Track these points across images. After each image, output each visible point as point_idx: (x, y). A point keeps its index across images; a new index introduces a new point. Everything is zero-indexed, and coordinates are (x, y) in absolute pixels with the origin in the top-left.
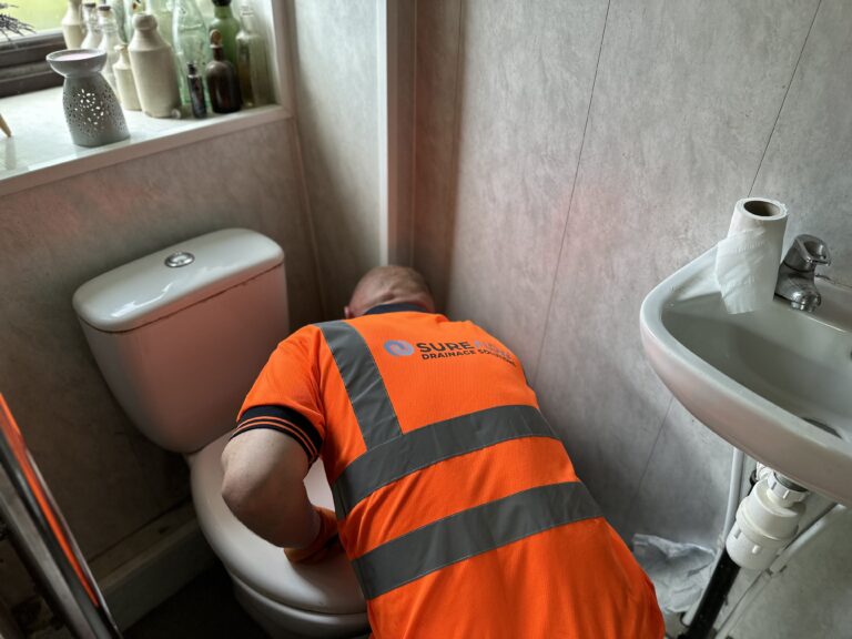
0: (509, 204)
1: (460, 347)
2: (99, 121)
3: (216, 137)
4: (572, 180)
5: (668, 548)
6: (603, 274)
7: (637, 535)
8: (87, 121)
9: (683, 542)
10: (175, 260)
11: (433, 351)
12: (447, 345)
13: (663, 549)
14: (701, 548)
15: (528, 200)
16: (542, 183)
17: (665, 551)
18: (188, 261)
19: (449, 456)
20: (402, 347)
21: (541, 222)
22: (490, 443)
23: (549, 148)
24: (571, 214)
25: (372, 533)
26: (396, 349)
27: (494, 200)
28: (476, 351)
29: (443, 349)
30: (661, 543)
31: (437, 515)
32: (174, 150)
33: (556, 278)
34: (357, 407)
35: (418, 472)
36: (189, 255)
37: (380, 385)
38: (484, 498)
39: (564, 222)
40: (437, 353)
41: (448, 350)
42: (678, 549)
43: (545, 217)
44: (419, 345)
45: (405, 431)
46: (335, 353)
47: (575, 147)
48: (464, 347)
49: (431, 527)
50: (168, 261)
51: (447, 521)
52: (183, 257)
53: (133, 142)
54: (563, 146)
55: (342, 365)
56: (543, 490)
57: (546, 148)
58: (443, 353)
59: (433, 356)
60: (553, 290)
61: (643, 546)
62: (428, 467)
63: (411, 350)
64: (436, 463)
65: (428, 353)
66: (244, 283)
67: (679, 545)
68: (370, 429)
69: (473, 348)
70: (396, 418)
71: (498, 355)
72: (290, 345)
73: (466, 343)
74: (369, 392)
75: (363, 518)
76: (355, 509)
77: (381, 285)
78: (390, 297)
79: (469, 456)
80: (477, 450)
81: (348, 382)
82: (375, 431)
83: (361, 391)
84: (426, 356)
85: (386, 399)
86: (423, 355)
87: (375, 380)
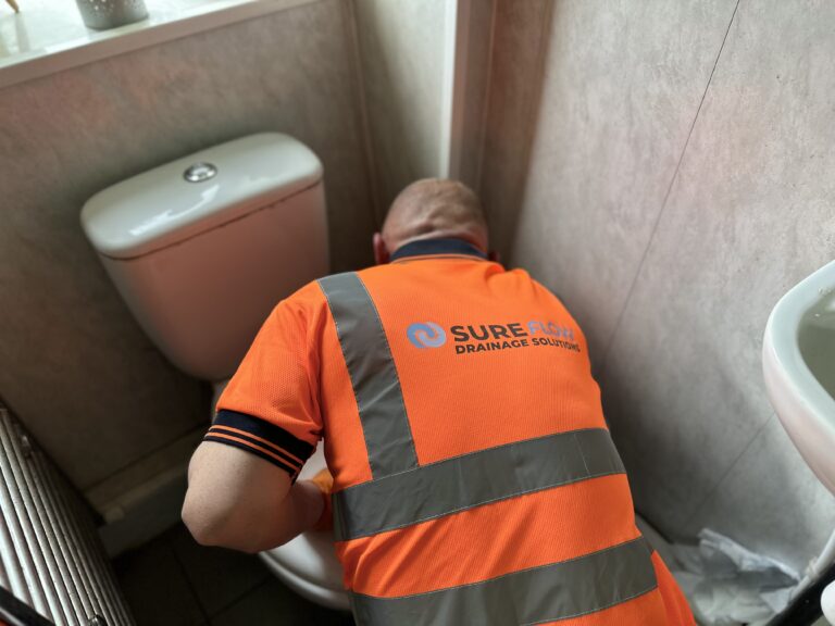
0: (606, 127)
1: (509, 332)
4: (697, 104)
5: (741, 558)
6: (720, 234)
7: (707, 531)
9: (761, 553)
10: (196, 172)
12: (492, 328)
13: (735, 559)
14: (784, 567)
15: (631, 123)
16: (653, 104)
17: (737, 562)
18: (210, 174)
19: (477, 503)
20: (432, 335)
21: (646, 155)
22: (533, 487)
23: (670, 56)
24: (688, 150)
25: (371, 580)
26: (422, 336)
27: (587, 119)
28: (529, 341)
29: (486, 336)
30: (734, 550)
31: (450, 581)
32: (200, 35)
33: (655, 229)
34: (365, 417)
35: (433, 522)
36: (211, 167)
37: (397, 392)
39: (677, 159)
40: (476, 343)
41: (491, 339)
43: (652, 150)
44: (453, 330)
45: (423, 463)
46: (342, 339)
47: (707, 58)
48: (514, 331)
49: (441, 594)
50: (188, 173)
51: (462, 592)
52: (204, 170)
53: (152, 23)
54: (690, 55)
55: (352, 356)
56: (593, 558)
57: (666, 55)
58: (484, 343)
59: (470, 348)
60: (650, 243)
61: (711, 548)
62: (448, 516)
63: (442, 338)
64: (457, 513)
65: (465, 344)
66: (271, 206)
67: (756, 556)
68: (378, 452)
69: (526, 334)
70: (412, 442)
71: (557, 343)
72: (287, 313)
73: (518, 325)
74: (381, 400)
75: (363, 557)
76: (353, 544)
77: (419, 211)
78: (427, 228)
79: (501, 506)
80: (514, 497)
81: (356, 382)
82: (383, 456)
83: (371, 396)
84: (461, 349)
85: (403, 413)
86: (457, 347)
87: (390, 384)
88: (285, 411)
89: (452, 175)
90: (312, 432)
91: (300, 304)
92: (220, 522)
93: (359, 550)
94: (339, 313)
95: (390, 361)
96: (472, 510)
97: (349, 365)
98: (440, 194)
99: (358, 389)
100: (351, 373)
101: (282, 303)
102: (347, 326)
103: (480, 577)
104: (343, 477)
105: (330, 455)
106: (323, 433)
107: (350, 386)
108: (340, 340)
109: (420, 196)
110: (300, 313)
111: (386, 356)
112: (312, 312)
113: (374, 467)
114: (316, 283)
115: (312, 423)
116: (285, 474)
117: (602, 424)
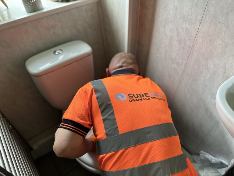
0: (171, 38)
1: (144, 96)
2: (32, 4)
3: (72, 9)
4: (197, 31)
5: (212, 159)
6: (204, 67)
7: (202, 152)
8: (28, 4)
9: (217, 158)
10: (57, 52)
11: (134, 98)
13: (210, 159)
14: (224, 162)
15: (178, 36)
16: (184, 30)
17: (211, 160)
18: (61, 52)
19: (136, 144)
20: (122, 97)
21: (183, 45)
24: (195, 43)
26: (120, 97)
27: (166, 35)
28: (150, 98)
30: (209, 157)
31: (129, 167)
32: (58, 14)
33: (185, 66)
34: (104, 120)
35: (123, 150)
36: (61, 50)
37: (113, 113)
38: (147, 162)
39: (191, 46)
42: (216, 160)
44: (129, 95)
45: (120, 133)
46: (97, 98)
47: (199, 17)
49: (126, 170)
50: (55, 52)
51: (132, 170)
52: (59, 51)
53: (45, 10)
54: (194, 17)
55: (100, 104)
57: (188, 17)
59: (133, 100)
60: (184, 70)
61: (203, 156)
62: (128, 148)
63: (125, 98)
64: (130, 147)
65: (132, 99)
66: (78, 61)
67: (216, 159)
68: (107, 131)
69: (149, 96)
70: (117, 127)
71: (158, 99)
72: (82, 92)
73: (147, 93)
74: (108, 116)
75: (104, 160)
76: (101, 156)
77: (119, 62)
78: (121, 67)
79: (143, 145)
80: (147, 143)
81: (101, 111)
82: (109, 131)
83: (106, 114)
84: (131, 101)
85: (115, 119)
86: (130, 100)
87: (111, 111)
88: (81, 119)
89: (128, 52)
90: (89, 125)
91: (86, 89)
92: (64, 151)
93: (103, 158)
94: (96, 91)
95: (111, 104)
96: (135, 147)
97: (99, 106)
98: (124, 57)
99: (102, 112)
100: (100, 108)
101: (81, 88)
102: (99, 95)
103: (137, 165)
104: (98, 137)
105: (94, 131)
106: (92, 125)
107: (100, 111)
108: (97, 99)
109: (119, 57)
110: (86, 91)
111: (110, 103)
112: (89, 91)
113: (107, 134)
114: (90, 83)
115: (89, 122)
116: (81, 137)
117: (171, 121)
